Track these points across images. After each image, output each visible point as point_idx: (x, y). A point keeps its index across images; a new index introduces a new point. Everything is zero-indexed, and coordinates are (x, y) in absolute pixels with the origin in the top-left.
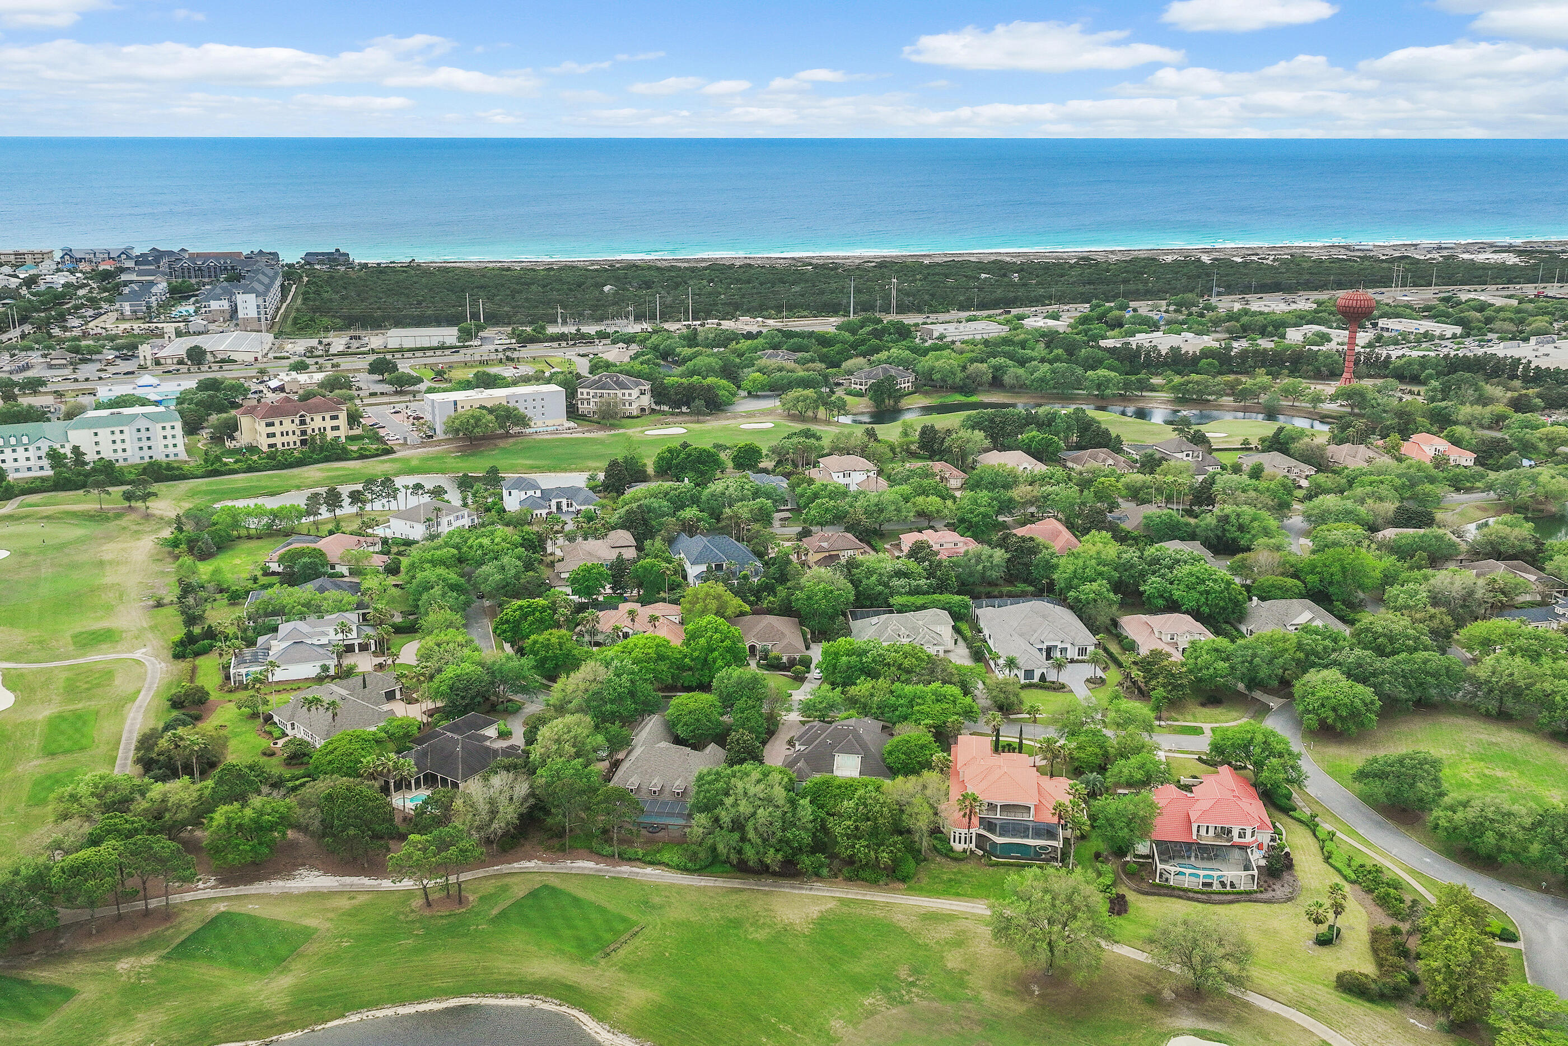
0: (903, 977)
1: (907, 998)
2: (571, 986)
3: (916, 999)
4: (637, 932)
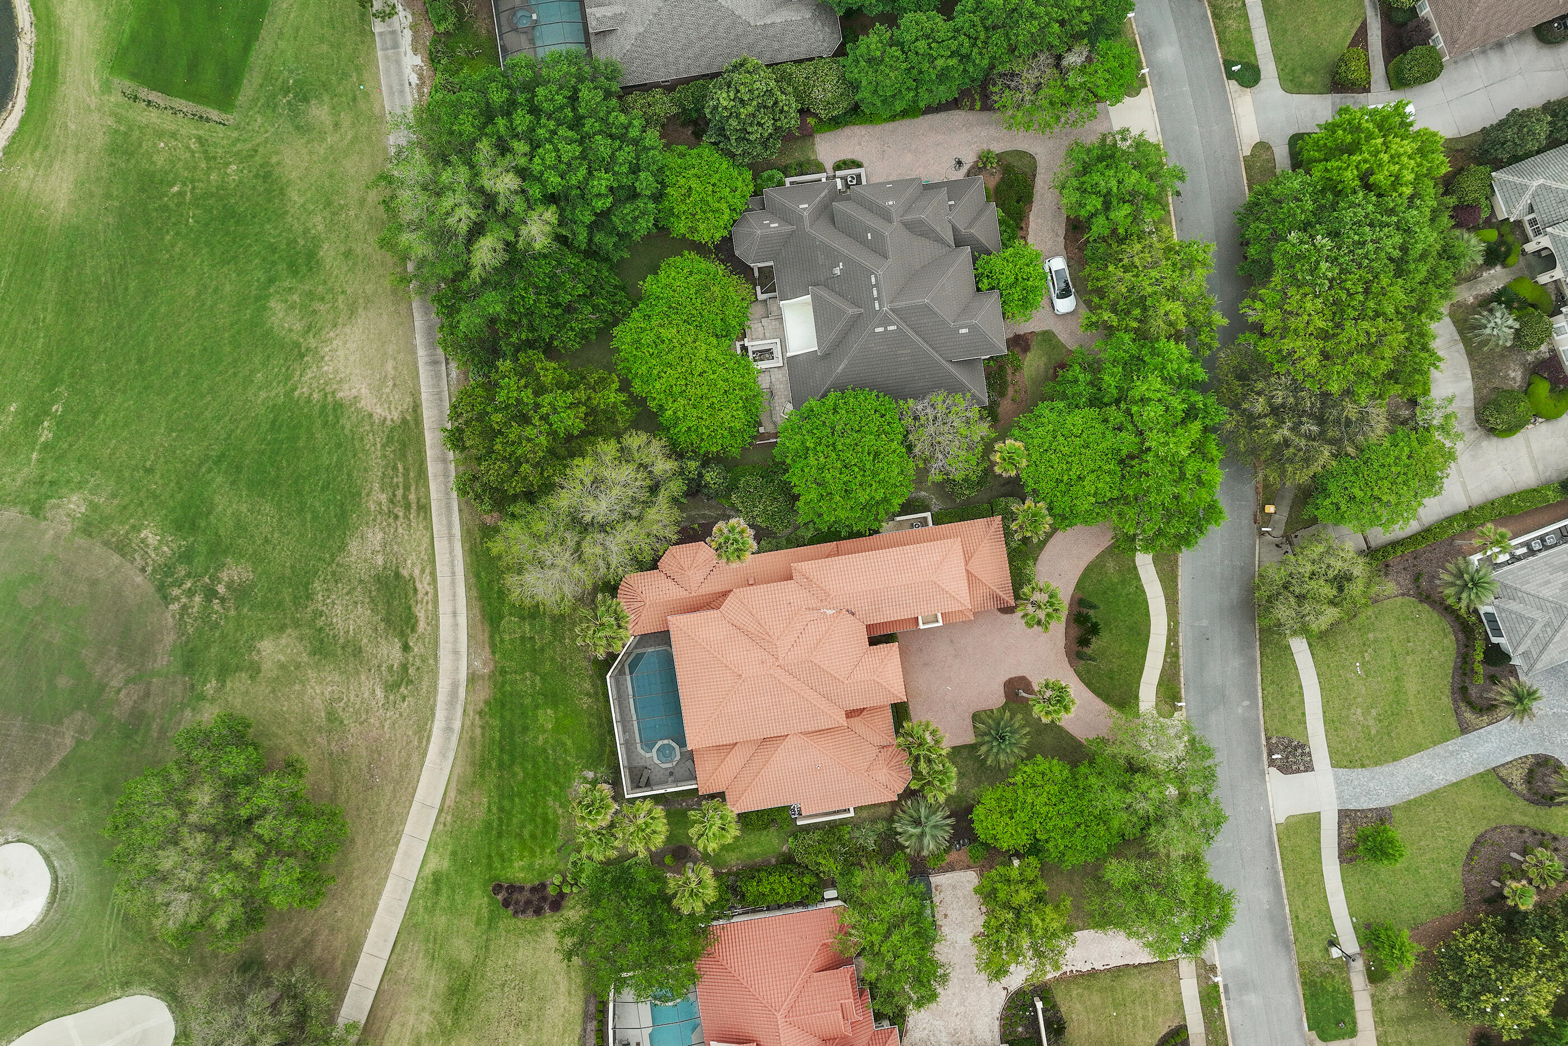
0: (224, 576)
1: (176, 592)
2: (56, 73)
3: (175, 607)
4: (208, 120)
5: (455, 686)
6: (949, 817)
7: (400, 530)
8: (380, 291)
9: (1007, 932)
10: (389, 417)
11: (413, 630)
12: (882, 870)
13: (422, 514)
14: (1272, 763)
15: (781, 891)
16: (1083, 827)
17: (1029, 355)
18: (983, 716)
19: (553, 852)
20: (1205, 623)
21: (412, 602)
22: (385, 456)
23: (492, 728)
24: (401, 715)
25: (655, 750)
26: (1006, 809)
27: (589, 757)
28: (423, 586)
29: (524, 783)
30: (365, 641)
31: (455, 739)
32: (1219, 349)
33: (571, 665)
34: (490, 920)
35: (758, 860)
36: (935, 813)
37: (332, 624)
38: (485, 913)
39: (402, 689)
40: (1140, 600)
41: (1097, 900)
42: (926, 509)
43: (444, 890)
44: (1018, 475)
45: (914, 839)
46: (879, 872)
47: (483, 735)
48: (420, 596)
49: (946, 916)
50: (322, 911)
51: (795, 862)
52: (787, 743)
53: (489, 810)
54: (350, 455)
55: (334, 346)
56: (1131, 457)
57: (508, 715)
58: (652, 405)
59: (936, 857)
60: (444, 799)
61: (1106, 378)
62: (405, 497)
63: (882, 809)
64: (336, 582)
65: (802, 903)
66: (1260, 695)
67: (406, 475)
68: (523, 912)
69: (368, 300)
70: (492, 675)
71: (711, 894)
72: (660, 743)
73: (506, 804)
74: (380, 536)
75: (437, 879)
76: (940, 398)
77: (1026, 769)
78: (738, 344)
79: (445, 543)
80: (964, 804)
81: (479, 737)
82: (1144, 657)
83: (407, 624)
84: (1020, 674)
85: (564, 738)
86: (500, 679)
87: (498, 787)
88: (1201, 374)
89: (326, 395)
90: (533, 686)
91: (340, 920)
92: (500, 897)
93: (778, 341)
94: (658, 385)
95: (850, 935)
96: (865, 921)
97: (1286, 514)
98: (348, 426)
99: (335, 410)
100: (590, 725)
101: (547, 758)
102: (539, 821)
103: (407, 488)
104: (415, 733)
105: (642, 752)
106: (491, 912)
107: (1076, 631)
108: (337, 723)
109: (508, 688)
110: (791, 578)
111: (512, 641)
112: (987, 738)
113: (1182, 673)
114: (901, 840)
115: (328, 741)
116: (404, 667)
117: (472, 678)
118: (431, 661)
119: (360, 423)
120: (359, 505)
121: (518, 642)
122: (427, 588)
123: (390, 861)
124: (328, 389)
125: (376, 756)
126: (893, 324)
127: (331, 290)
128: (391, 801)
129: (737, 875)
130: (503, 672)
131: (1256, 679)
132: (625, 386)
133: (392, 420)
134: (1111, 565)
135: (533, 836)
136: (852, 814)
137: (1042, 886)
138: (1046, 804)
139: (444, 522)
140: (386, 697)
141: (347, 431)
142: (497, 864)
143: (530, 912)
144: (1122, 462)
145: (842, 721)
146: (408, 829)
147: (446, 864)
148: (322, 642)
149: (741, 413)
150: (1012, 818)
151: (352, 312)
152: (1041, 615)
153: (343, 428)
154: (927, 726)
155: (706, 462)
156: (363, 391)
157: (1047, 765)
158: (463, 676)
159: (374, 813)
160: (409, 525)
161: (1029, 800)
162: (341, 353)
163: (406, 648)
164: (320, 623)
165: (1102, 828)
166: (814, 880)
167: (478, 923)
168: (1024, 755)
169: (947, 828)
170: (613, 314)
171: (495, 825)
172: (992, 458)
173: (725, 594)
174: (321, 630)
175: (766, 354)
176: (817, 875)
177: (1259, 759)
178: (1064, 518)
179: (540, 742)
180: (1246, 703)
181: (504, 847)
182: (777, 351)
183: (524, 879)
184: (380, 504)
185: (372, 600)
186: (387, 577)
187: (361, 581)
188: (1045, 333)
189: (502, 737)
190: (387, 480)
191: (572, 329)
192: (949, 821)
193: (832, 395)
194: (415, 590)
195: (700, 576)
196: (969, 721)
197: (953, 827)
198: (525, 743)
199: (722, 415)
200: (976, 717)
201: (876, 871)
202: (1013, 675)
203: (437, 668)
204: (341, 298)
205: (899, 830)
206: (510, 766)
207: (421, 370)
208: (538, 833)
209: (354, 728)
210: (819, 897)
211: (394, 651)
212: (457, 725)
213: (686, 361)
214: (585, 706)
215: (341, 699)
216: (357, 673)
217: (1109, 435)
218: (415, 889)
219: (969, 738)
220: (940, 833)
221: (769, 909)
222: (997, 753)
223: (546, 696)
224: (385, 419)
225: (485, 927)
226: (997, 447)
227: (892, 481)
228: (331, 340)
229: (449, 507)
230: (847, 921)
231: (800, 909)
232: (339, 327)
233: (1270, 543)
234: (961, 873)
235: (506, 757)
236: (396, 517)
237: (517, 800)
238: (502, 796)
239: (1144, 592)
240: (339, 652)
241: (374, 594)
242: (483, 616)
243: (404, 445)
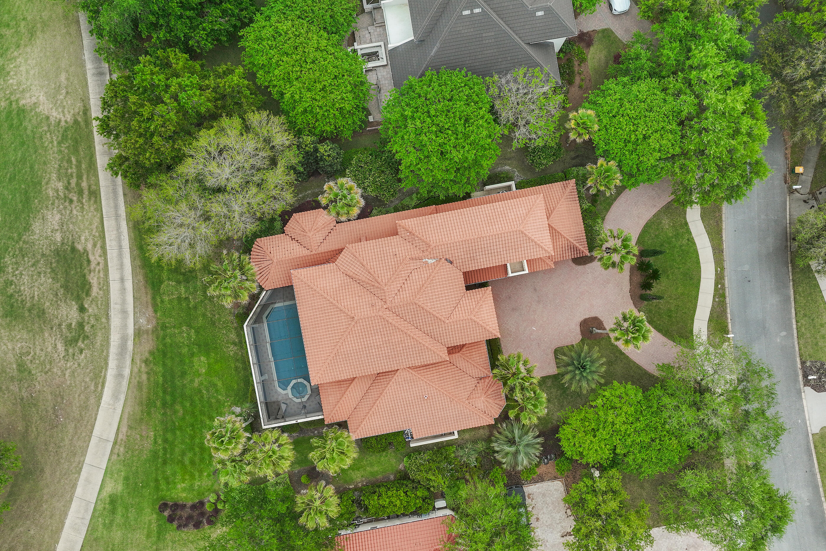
5: (124, 339)
6: (538, 436)
7: (75, 212)
8: (54, 16)
9: (596, 537)
10: (63, 119)
11: (88, 294)
12: (484, 484)
13: (93, 199)
14: (807, 383)
15: (398, 503)
16: (657, 441)
17: (592, 49)
18: (566, 350)
19: (209, 475)
20: (746, 267)
21: (86, 271)
22: (60, 151)
23: (156, 373)
24: (79, 365)
25: (289, 388)
26: (590, 428)
27: (236, 395)
28: (95, 258)
29: (183, 419)
30: (48, 304)
31: (125, 383)
32: (760, 27)
33: (219, 320)
34: (159, 533)
35: (380, 476)
36: (526, 433)
37: (20, 291)
38: (154, 527)
39: (80, 344)
40: (691, 250)
41: (671, 505)
42: (510, 179)
43: (119, 510)
44: (590, 139)
45: (510, 456)
46: (481, 486)
47: (148, 379)
48: (93, 265)
49: (538, 519)
50: (18, 530)
51: (409, 478)
52: (397, 377)
53: (156, 442)
54: (32, 150)
55: (18, 63)
56: (690, 118)
57: (169, 363)
58: (274, 91)
59: (529, 470)
60: (117, 434)
61: (665, 52)
62: (78, 184)
63: (481, 431)
64: (23, 256)
65: (416, 513)
66: (794, 326)
67: (79, 167)
68: (185, 526)
69: (45, 25)
70: (155, 330)
71: (334, 511)
72: (294, 382)
73: (169, 436)
74: (58, 217)
75: (113, 500)
76: (521, 72)
77: (606, 393)
78: (349, 49)
79: (113, 222)
80: (550, 425)
81: (145, 382)
82: (696, 298)
83: (82, 289)
84: (593, 315)
85: (215, 380)
86: (161, 333)
87: (162, 422)
88: (748, 46)
89: (11, 103)
90: (189, 338)
91: (33, 537)
92: (166, 514)
93: (382, 44)
94: (276, 72)
95: (458, 543)
96: (470, 531)
97: (811, 175)
98: (29, 127)
99: (18, 115)
100: (236, 368)
101: (202, 397)
102: (197, 449)
103: (80, 177)
104: (92, 380)
105: (279, 390)
106: (159, 526)
107: (639, 278)
108: (26, 373)
109: (168, 340)
110: (397, 234)
111: (171, 301)
112: (570, 368)
113: (728, 311)
114: (498, 457)
115: (20, 388)
116: (81, 325)
117: (138, 333)
118: (104, 320)
119: (39, 124)
120: (40, 192)
121: (176, 302)
122: (99, 259)
123: (74, 486)
124: (13, 98)
125: (59, 400)
126: (478, 6)
127: (15, 18)
128: (73, 437)
129: (361, 490)
130: (164, 327)
131: (790, 313)
132: (251, 76)
133: (66, 122)
134: (666, 222)
135: (192, 463)
136: (456, 436)
137: (625, 495)
138: (624, 423)
139: (112, 204)
140: (66, 350)
141: (29, 132)
142: (163, 486)
143: (191, 526)
144: (681, 123)
145: (445, 356)
146: (89, 459)
147: (120, 487)
148: (12, 306)
149: (350, 96)
150: (595, 436)
151: (32, 33)
152: (616, 258)
153: (26, 129)
154: (519, 357)
155: (322, 140)
156: (41, 98)
157: (623, 390)
158: (131, 331)
159: (59, 447)
160: (82, 208)
161: (610, 420)
162: (23, 68)
163: (82, 309)
164: (10, 291)
165: (675, 441)
166: (426, 493)
167: (148, 536)
168: (602, 381)
169: (538, 446)
170: (240, 19)
171: (161, 453)
172: (567, 126)
173: (340, 251)
174: (12, 296)
175: (373, 56)
176: (428, 489)
177: (796, 381)
178: (631, 175)
179: (196, 384)
180: (784, 333)
181: (169, 472)
182: (382, 53)
183: (186, 498)
184: (57, 191)
185: (53, 271)
186: (65, 251)
187: (43, 255)
188: (604, 31)
189: (165, 381)
190: (63, 171)
191: (204, 29)
192: (539, 440)
193: (428, 73)
194: (89, 261)
195: (319, 237)
196: (552, 356)
197: (543, 445)
198: (184, 385)
199: (333, 96)
200: (558, 352)
201: (478, 485)
202: (587, 316)
203: (109, 325)
204: (23, 24)
205: (497, 449)
206: (172, 405)
207: (89, 81)
208: (197, 459)
209: (40, 377)
210: (431, 507)
211: (72, 312)
212: (127, 372)
213: (300, 49)
214: (232, 353)
215: (28, 353)
216: (42, 331)
217: (670, 99)
218: (95, 509)
219: (552, 370)
220: (532, 451)
221: (389, 518)
222: (579, 381)
223: (199, 346)
224: (60, 121)
225: (154, 539)
226: (571, 116)
227: (481, 143)
228: (15, 58)
229: (115, 192)
230: (455, 532)
231: (415, 519)
232: (22, 47)
233: (799, 200)
234: (550, 483)
235: (168, 398)
236: (71, 201)
237: (178, 432)
238: (166, 430)
239: (694, 243)
240: (27, 314)
241: (54, 265)
242: (146, 282)
243: (76, 142)
